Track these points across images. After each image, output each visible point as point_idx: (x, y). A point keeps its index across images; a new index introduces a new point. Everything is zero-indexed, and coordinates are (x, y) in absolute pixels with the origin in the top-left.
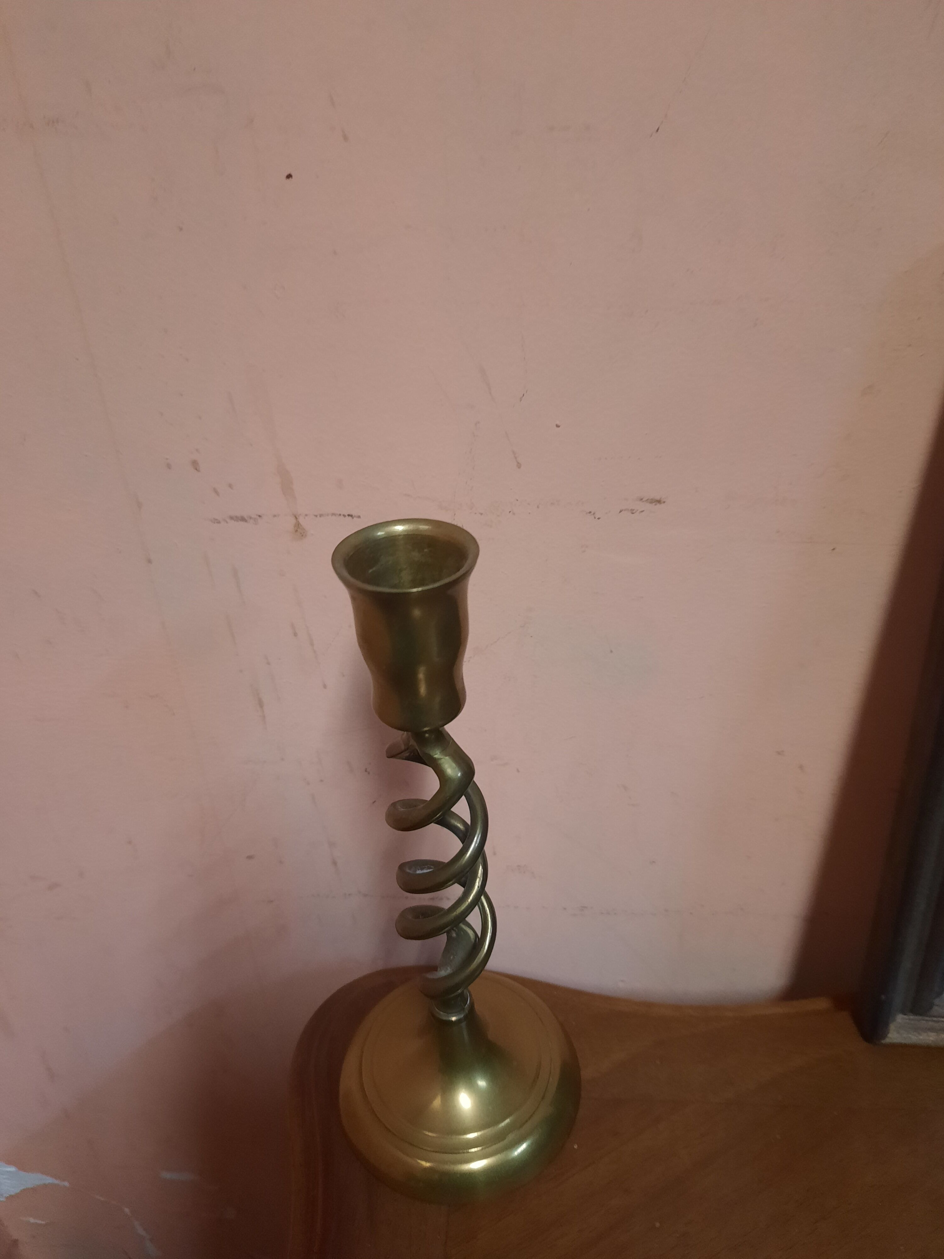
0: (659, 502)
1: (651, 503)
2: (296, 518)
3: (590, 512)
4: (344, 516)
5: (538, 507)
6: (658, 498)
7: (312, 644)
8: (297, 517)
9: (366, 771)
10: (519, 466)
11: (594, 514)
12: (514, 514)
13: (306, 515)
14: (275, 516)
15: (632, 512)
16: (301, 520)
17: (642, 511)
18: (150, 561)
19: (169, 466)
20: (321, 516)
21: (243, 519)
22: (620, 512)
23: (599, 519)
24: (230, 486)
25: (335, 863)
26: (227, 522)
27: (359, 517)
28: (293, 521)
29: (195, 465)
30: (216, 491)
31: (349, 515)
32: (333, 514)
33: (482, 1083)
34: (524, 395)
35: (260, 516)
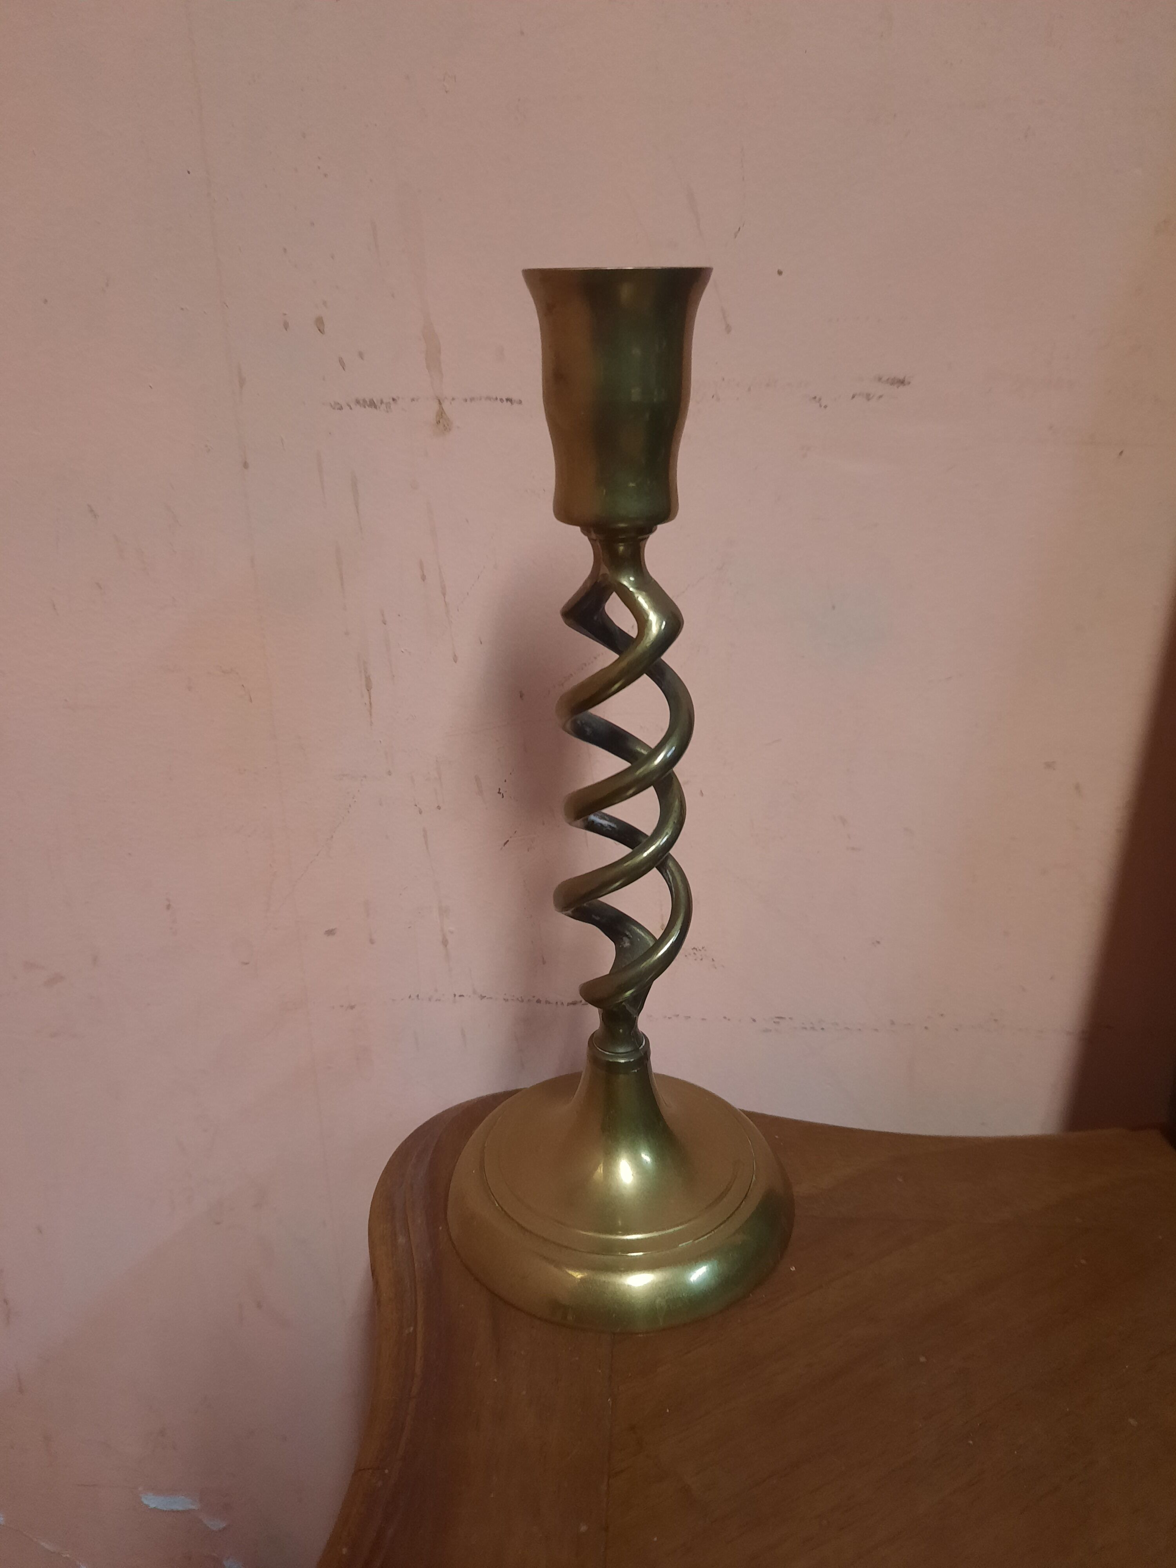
0: (902, 382)
1: (892, 384)
2: (440, 403)
3: (815, 398)
4: (501, 400)
5: (749, 389)
6: (901, 377)
7: (444, 594)
8: (441, 401)
9: (499, 793)
10: (728, 329)
11: (820, 399)
12: (718, 399)
13: (453, 399)
14: (413, 400)
15: (868, 397)
16: (446, 406)
17: (881, 397)
18: (246, 465)
19: (286, 326)
20: (472, 399)
21: (372, 404)
22: (853, 397)
23: (826, 407)
24: (361, 355)
25: (445, 942)
26: (351, 409)
27: (520, 402)
28: (436, 406)
29: (320, 324)
30: (341, 362)
31: (507, 400)
32: (489, 398)
33: (646, 1158)
34: (739, 229)
35: (394, 400)
